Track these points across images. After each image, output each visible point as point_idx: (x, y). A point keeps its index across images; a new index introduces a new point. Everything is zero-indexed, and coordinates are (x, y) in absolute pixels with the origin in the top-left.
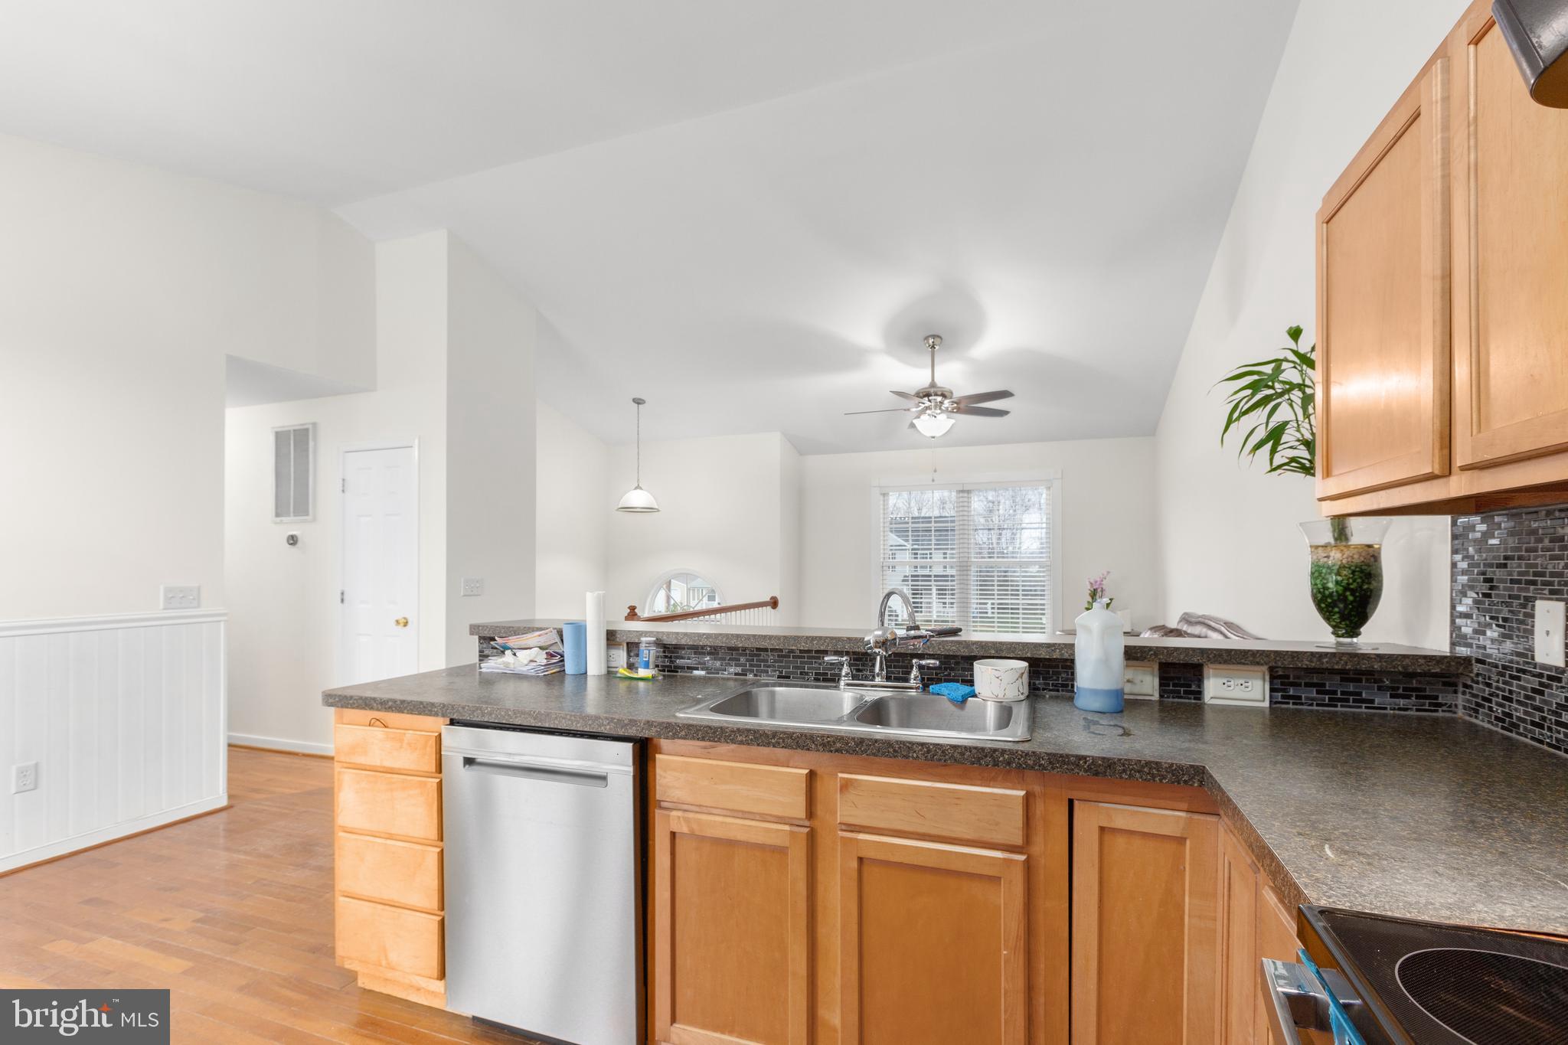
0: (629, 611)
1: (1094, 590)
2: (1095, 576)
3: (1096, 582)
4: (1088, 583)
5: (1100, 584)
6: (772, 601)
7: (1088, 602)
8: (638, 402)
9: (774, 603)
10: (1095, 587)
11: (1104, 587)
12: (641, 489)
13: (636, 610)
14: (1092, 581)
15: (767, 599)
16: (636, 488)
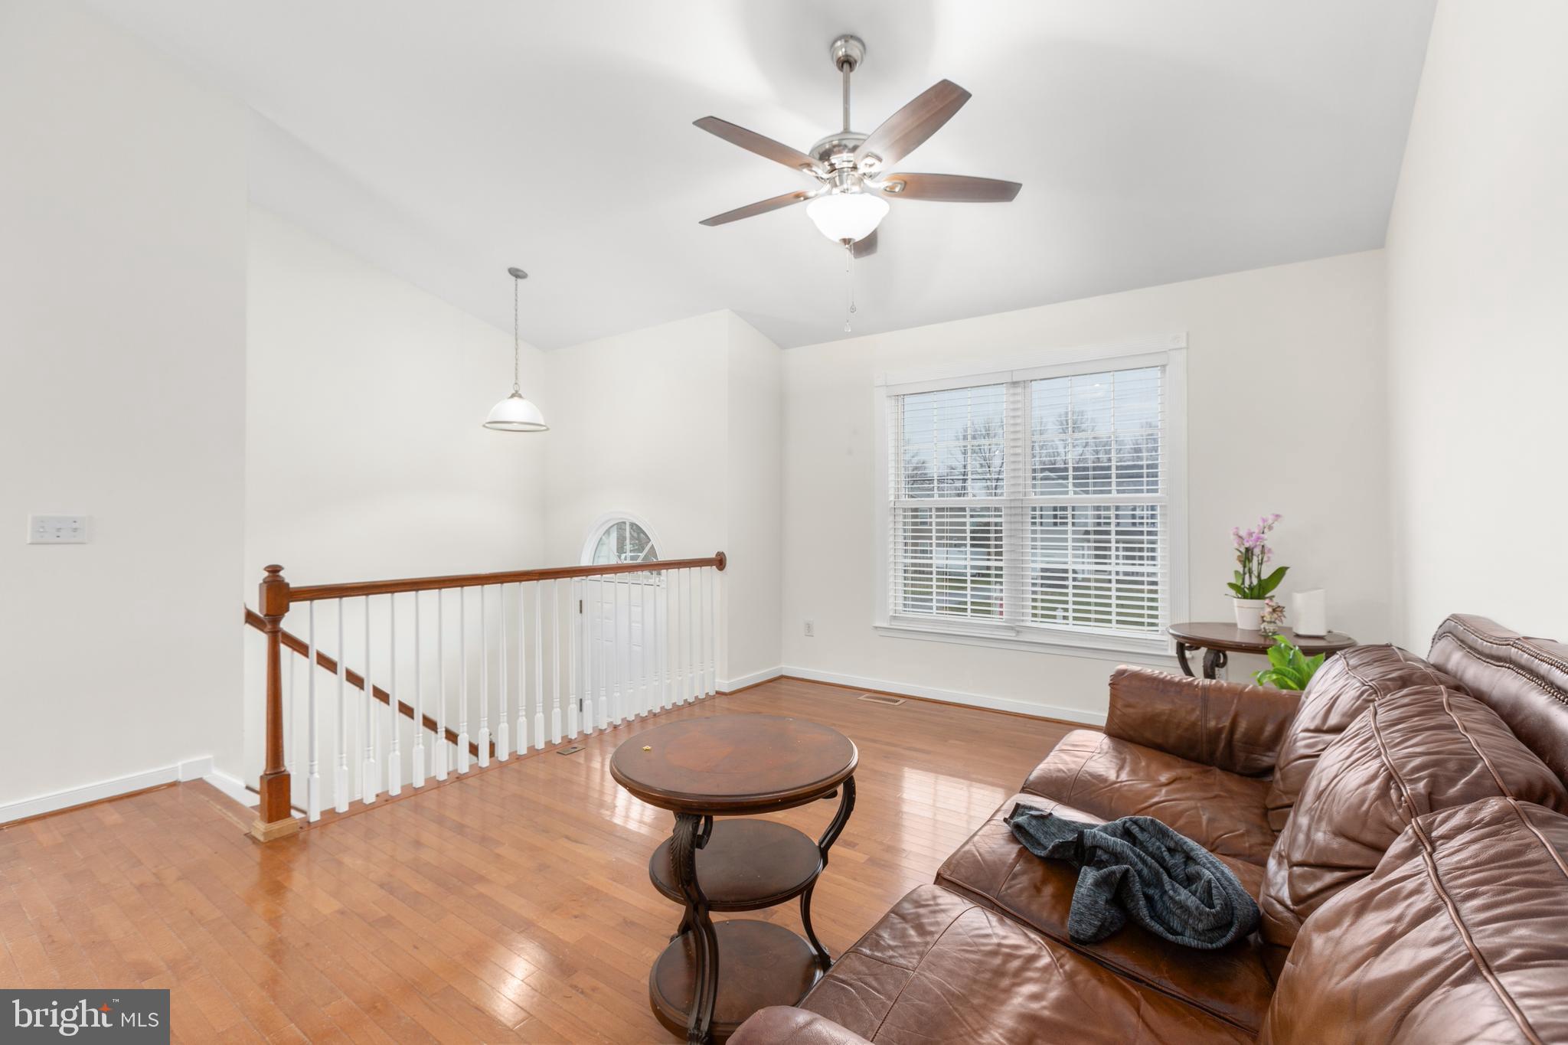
0: (266, 574)
1: (1247, 550)
2: (1249, 524)
3: (1251, 534)
4: (1232, 537)
5: (1258, 538)
6: (719, 558)
7: (1236, 572)
8: (517, 274)
9: (720, 562)
10: (1247, 545)
11: (1268, 544)
12: (520, 396)
13: (281, 573)
14: (1243, 533)
15: (713, 555)
16: (513, 396)
